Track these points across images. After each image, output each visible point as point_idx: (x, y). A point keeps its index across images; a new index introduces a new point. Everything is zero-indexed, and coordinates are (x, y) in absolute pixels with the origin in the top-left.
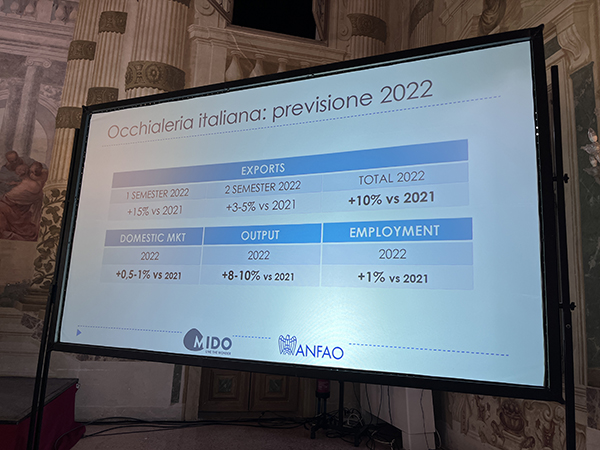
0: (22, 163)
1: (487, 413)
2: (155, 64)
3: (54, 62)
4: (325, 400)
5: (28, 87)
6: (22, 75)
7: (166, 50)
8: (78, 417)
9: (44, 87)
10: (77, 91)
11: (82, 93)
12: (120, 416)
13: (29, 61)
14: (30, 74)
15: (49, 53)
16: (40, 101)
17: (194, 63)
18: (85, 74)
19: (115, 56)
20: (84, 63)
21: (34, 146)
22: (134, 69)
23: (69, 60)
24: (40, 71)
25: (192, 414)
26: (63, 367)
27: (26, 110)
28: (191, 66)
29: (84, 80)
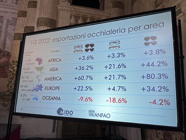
2: (47, 18)
3: (13, 18)
4: (104, 131)
5: (4, 26)
7: (50, 13)
8: (21, 137)
9: (9, 26)
12: (35, 137)
13: (5, 18)
14: (5, 22)
15: (11, 15)
16: (8, 31)
17: (59, 18)
18: (23, 22)
19: (33, 16)
20: (23, 18)
21: (6, 46)
22: (39, 20)
23: (18, 17)
24: (8, 21)
25: (60, 136)
27: (4, 34)
29: (23, 24)
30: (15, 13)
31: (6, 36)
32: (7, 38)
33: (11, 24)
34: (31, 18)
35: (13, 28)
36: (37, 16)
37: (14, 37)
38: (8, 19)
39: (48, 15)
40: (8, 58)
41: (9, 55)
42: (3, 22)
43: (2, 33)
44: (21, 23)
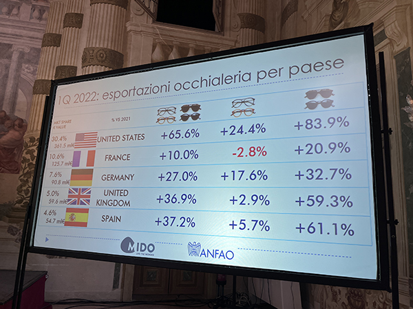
0: (9, 119)
1: (339, 297)
2: (103, 49)
3: (32, 49)
4: (223, 286)
5: (13, 66)
6: (10, 57)
7: (110, 39)
8: (47, 299)
9: (25, 66)
10: (48, 68)
11: (52, 69)
12: (77, 298)
13: (14, 48)
14: (15, 57)
15: (29, 42)
16: (22, 76)
17: (130, 48)
18: (54, 56)
19: (75, 44)
20: (53, 49)
21: (17, 107)
22: (88, 53)
23: (43, 46)
24: (22, 54)
25: (128, 297)
26: (36, 263)
27: (12, 82)
28: (128, 51)
29: (53, 61)
30: (37, 38)
31: (17, 86)
32: (20, 91)
33: (29, 61)
34: (69, 49)
35: (32, 70)
36: (83, 46)
37: (34, 88)
38: (21, 50)
39: (106, 42)
40: (21, 132)
41: (22, 125)
42: (11, 57)
43: (9, 78)
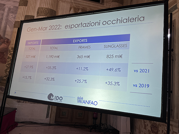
1: (147, 127)
3: (14, 7)
10: (21, 16)
12: (30, 121)
13: (6, 6)
16: (9, 19)
17: (59, 9)
18: (24, 11)
20: (24, 7)
21: (6, 33)
22: (40, 10)
23: (19, 6)
25: (53, 122)
30: (17, 2)
31: (7, 23)
32: (8, 26)
34: (31, 7)
35: (14, 16)
37: (14, 25)
38: (9, 7)
39: (48, 5)
42: (5, 10)
43: (3, 20)
44: (22, 12)
